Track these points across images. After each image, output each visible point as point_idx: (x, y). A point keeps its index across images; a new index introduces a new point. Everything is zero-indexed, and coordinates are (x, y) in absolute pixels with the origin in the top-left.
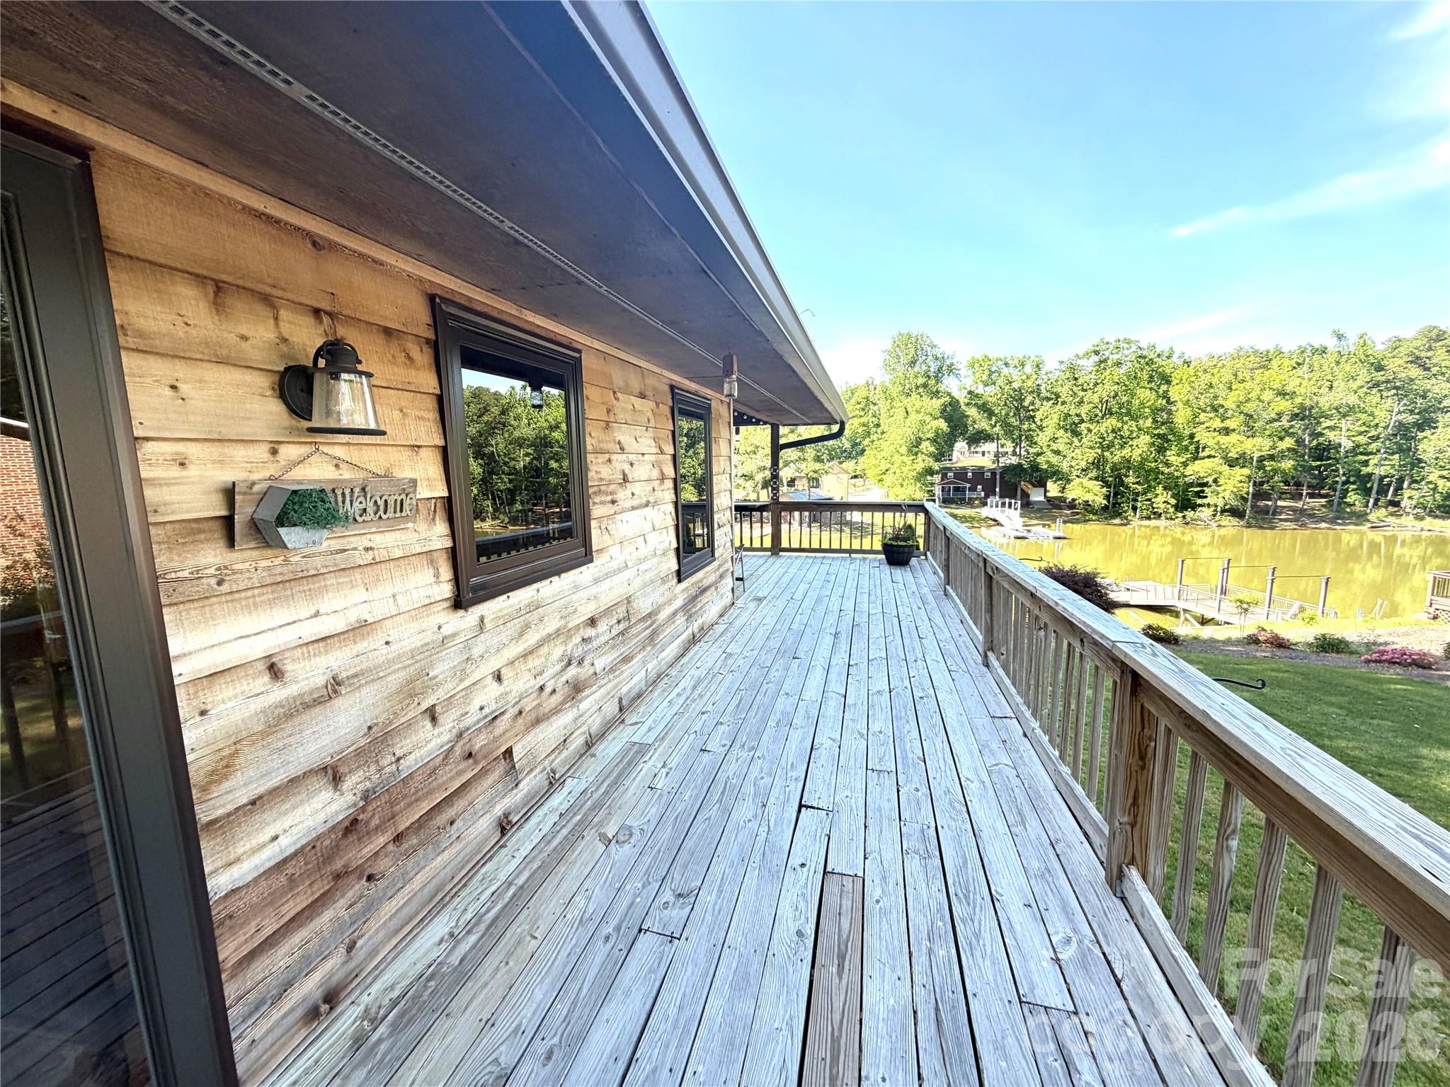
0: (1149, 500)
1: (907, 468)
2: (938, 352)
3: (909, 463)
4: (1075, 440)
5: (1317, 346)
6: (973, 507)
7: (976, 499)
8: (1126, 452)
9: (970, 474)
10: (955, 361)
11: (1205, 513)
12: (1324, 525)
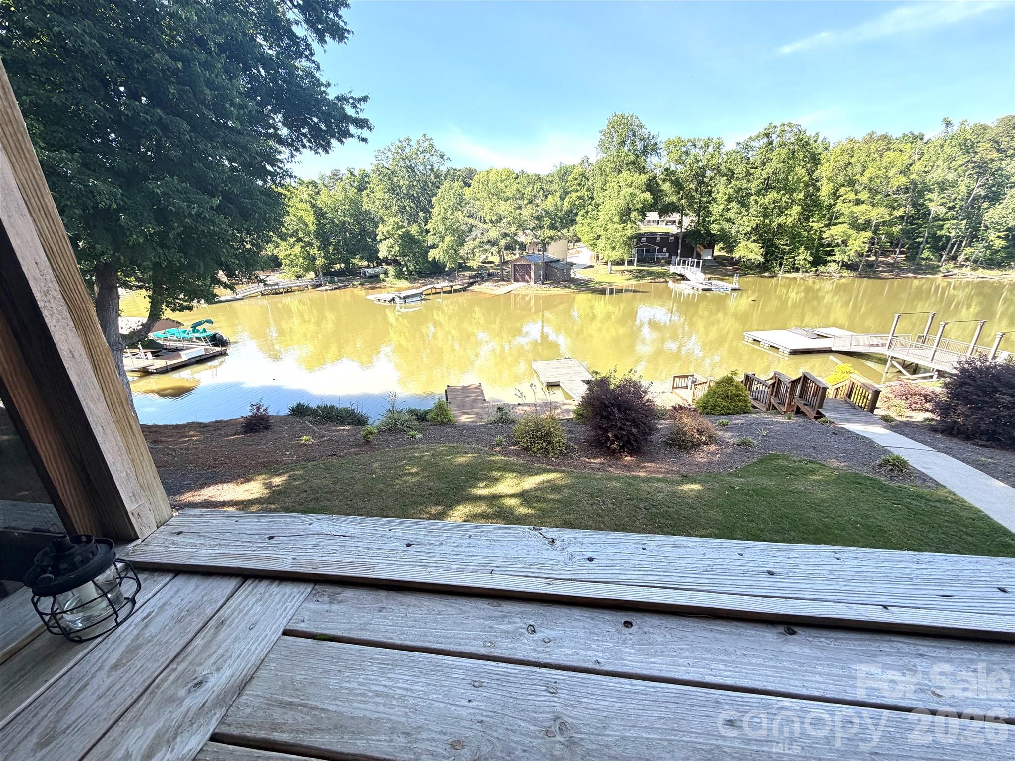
0: (794, 258)
1: (619, 234)
2: (645, 132)
3: (621, 229)
4: (743, 210)
5: (917, 133)
6: (662, 265)
7: (663, 258)
8: (782, 220)
9: (658, 239)
10: (658, 140)
11: (832, 267)
12: (911, 275)
